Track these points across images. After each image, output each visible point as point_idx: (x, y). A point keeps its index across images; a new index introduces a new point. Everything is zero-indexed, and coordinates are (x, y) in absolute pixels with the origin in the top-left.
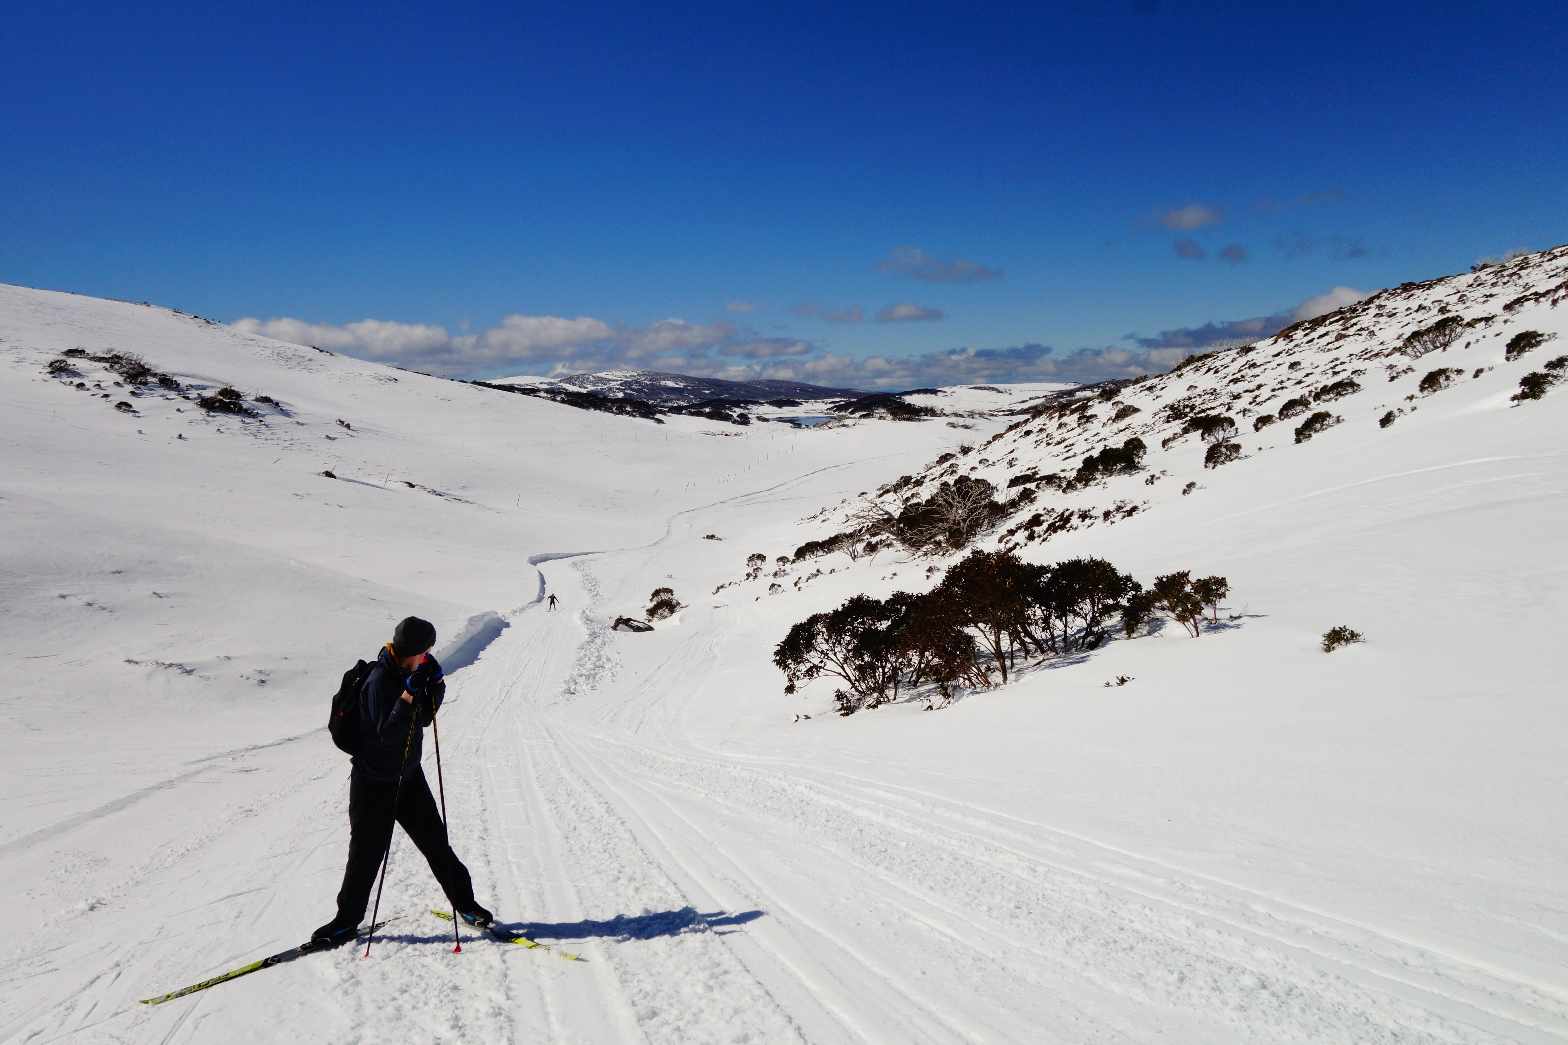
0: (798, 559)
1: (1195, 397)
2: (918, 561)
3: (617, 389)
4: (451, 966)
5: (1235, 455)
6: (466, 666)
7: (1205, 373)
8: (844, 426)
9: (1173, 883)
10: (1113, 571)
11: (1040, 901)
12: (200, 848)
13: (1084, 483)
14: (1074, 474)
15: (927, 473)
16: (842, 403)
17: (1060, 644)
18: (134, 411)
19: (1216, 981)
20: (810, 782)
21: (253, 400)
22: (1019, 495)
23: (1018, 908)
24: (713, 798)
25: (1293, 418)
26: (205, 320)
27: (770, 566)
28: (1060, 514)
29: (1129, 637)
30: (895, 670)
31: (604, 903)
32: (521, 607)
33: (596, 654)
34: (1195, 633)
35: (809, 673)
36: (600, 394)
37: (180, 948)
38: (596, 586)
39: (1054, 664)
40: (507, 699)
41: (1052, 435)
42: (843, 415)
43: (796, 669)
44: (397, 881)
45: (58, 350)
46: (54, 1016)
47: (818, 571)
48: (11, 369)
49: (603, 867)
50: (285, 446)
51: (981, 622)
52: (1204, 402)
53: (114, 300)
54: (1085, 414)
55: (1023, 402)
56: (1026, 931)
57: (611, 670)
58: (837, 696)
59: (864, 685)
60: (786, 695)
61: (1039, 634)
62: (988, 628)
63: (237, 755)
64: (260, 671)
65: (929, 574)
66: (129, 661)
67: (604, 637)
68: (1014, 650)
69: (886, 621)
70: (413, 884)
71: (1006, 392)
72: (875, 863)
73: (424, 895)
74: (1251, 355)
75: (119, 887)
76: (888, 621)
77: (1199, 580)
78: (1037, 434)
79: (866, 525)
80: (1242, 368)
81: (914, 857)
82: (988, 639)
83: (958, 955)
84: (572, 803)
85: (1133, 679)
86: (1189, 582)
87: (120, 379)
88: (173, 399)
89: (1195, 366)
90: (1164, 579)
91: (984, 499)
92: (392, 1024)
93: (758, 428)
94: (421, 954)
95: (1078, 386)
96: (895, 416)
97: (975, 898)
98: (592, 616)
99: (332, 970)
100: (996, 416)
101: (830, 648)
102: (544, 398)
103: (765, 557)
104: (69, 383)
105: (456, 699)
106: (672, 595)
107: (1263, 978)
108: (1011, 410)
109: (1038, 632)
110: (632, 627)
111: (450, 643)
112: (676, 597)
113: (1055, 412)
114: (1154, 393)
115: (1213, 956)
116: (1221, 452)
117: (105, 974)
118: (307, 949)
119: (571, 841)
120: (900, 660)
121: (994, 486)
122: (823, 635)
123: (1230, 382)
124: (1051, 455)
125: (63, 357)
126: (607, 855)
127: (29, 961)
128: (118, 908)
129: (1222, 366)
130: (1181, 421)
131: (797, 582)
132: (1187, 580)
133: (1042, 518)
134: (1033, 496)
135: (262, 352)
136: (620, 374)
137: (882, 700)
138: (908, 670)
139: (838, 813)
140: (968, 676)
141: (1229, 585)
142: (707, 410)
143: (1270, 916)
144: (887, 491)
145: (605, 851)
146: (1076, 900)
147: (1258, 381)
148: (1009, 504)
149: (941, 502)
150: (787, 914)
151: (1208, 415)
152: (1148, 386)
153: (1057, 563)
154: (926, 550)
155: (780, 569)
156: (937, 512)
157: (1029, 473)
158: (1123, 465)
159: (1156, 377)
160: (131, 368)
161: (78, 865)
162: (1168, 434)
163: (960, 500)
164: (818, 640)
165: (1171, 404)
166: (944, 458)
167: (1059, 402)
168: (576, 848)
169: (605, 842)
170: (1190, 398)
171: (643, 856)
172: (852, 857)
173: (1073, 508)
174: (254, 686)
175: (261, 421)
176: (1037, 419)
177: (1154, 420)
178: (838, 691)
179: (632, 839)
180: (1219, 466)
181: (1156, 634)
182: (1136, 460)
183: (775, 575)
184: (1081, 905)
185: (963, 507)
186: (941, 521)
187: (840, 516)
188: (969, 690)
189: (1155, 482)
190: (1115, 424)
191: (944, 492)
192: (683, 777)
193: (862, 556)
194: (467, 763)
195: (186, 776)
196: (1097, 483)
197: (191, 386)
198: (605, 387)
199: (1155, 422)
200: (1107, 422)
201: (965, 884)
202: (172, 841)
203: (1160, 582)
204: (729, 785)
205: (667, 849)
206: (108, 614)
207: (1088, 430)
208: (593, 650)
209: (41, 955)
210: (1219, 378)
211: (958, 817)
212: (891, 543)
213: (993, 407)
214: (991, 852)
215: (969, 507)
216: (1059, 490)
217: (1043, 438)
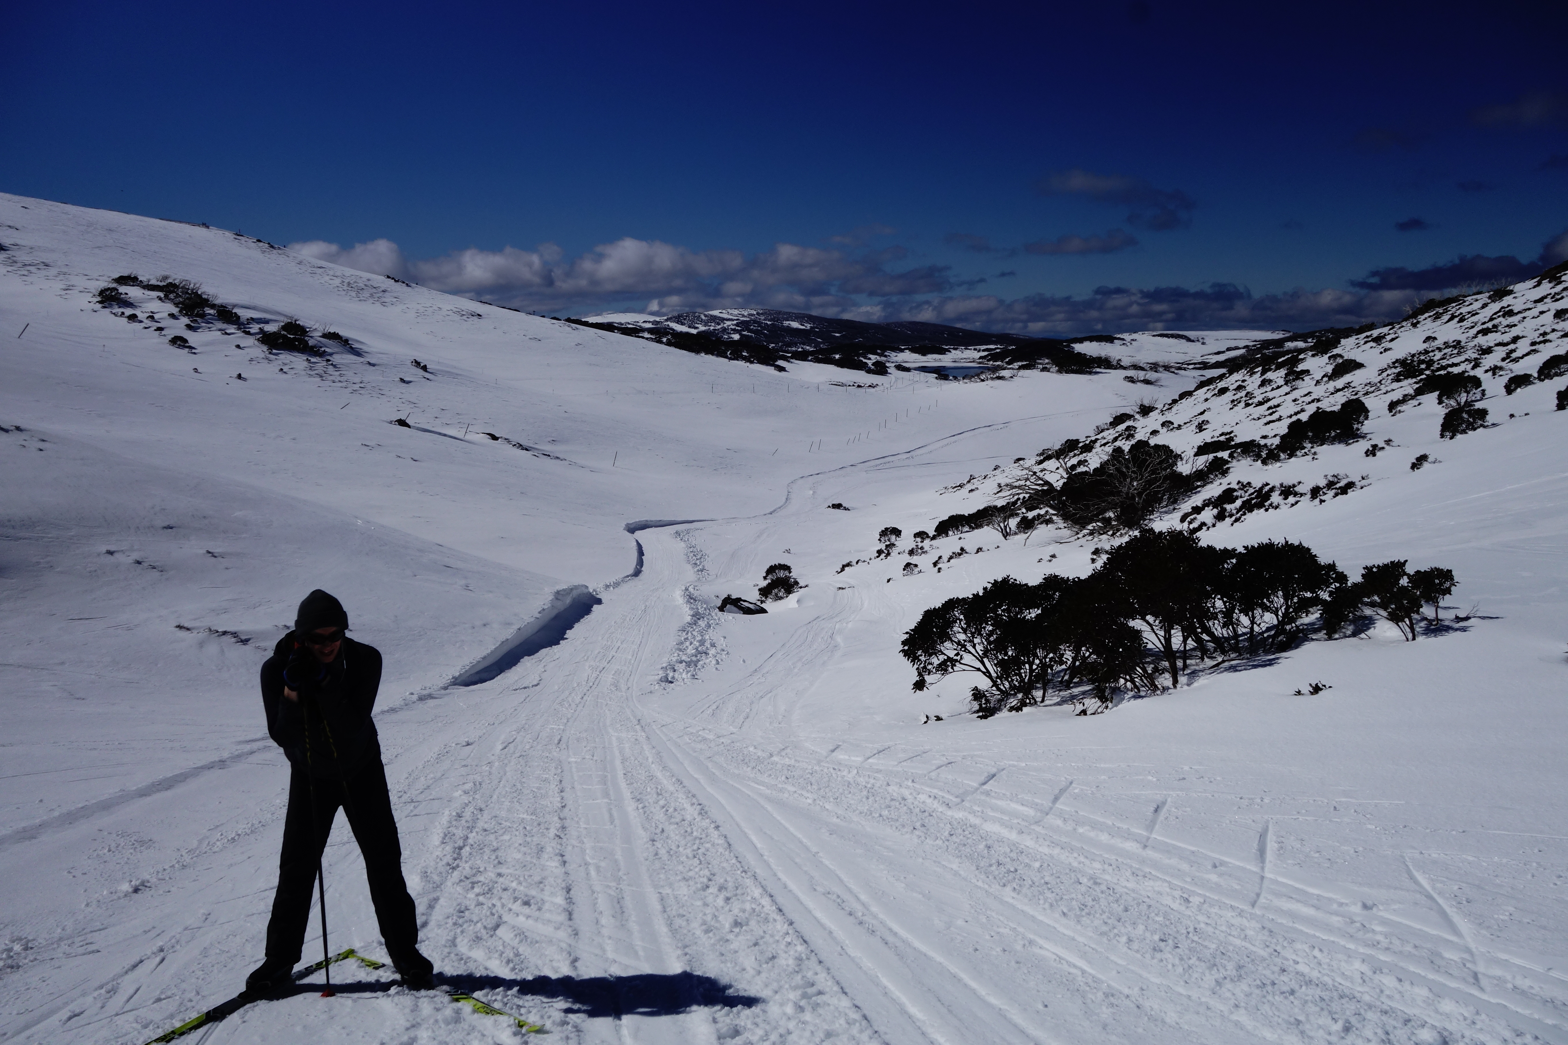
0: (939, 535)
1: (1433, 351)
2: (1082, 541)
3: (732, 330)
4: (517, 971)
5: (1480, 422)
6: (551, 646)
7: (1447, 322)
8: (1000, 378)
9: (1352, 923)
10: (1313, 557)
11: (1191, 935)
12: (251, 833)
13: (1289, 452)
14: (1277, 441)
15: (1099, 437)
16: (998, 351)
17: (1244, 644)
18: (191, 348)
19: (1387, 1033)
20: (935, 791)
21: (320, 337)
22: (1207, 464)
23: (1162, 940)
24: (821, 804)
25: (1555, 378)
26: (269, 244)
27: (906, 542)
28: (1257, 489)
29: (1330, 638)
30: (1044, 666)
32: (615, 581)
33: (699, 638)
34: (1410, 636)
35: (943, 667)
36: (713, 336)
37: (228, 937)
38: (702, 560)
39: (1235, 667)
40: (595, 686)
41: (1253, 394)
42: (999, 366)
43: (928, 661)
44: (462, 878)
45: (109, 277)
46: (95, 998)
47: (962, 549)
48: (59, 297)
49: (691, 874)
50: (354, 389)
51: (1150, 614)
52: (1445, 356)
53: (171, 221)
54: (1295, 369)
55: (1218, 353)
56: (1170, 966)
57: (716, 657)
58: (974, 695)
59: (1007, 683)
60: (915, 692)
62: (1157, 622)
65: (1095, 557)
66: (180, 627)
67: (708, 619)
68: (1188, 648)
69: (1036, 610)
71: (1198, 341)
72: (1001, 884)
73: (492, 894)
74: (1507, 300)
75: (164, 870)
76: (1038, 609)
77: (1418, 572)
78: (1234, 392)
79: (1021, 496)
80: (1494, 316)
81: (1047, 879)
82: (1156, 634)
83: (1088, 989)
84: (662, 803)
85: (1330, 687)
86: (1405, 574)
87: (175, 310)
88: (233, 334)
89: (1435, 312)
90: (1375, 570)
91: (1165, 469)
92: (450, 1027)
93: (897, 379)
95: (1287, 335)
96: (1062, 367)
97: (1114, 928)
98: (696, 594)
100: (1185, 369)
101: (968, 639)
102: (647, 339)
103: (900, 531)
104: (120, 314)
105: (538, 684)
106: (790, 572)
107: (1445, 1034)
108: (1205, 363)
109: (1219, 629)
110: (741, 609)
111: (532, 620)
112: (795, 575)
113: (1257, 366)
114: (1382, 345)
115: (1390, 1006)
116: (1462, 418)
117: (148, 958)
119: (658, 844)
120: (1051, 655)
121: (1179, 453)
122: (960, 624)
123: (1479, 332)
124: (1251, 417)
125: (114, 285)
127: (70, 941)
128: (163, 892)
129: (1469, 313)
130: (1414, 380)
131: (937, 561)
132: (1403, 571)
133: (1235, 494)
134: (1225, 467)
135: (331, 282)
136: (736, 312)
137: (1028, 701)
138: (1060, 668)
139: (965, 827)
140: (1131, 677)
141: (1456, 579)
142: (837, 356)
144: (1049, 458)
146: (1234, 936)
147: (1514, 332)
148: (1196, 476)
149: (1112, 472)
150: (895, 934)
151: (1449, 373)
152: (1375, 336)
153: (1244, 547)
154: (1092, 528)
155: (917, 546)
156: (1107, 484)
157: (1222, 438)
158: (1338, 432)
159: (1385, 326)
160: (188, 298)
161: (122, 845)
162: (1396, 396)
163: (1135, 469)
164: (955, 629)
165: (1402, 359)
166: (1119, 419)
167: (1263, 354)
168: (663, 852)
170: (1427, 352)
171: (738, 864)
173: (1275, 482)
175: (329, 360)
176: (1235, 374)
177: (1380, 378)
178: (976, 689)
179: (726, 845)
180: (1459, 436)
181: (1363, 635)
182: (1355, 426)
183: (911, 552)
184: (1238, 942)
185: (1139, 478)
186: (1112, 494)
187: (990, 486)
188: (1131, 694)
189: (1378, 454)
190: (1331, 382)
191: (1117, 460)
192: (790, 780)
193: (1016, 534)
194: (548, 755)
195: (238, 756)
196: (1305, 453)
197: (252, 319)
198: (719, 327)
199: (1381, 381)
200: (1322, 379)
201: (1104, 912)
202: (222, 824)
203: (1369, 573)
204: (841, 790)
205: (765, 857)
206: (158, 574)
207: (1297, 389)
208: (695, 633)
209: (82, 935)
210: (1464, 328)
211: (1104, 837)
212: (1051, 518)
213: (1181, 358)
214: (1138, 878)
215: (1146, 478)
216: (1257, 461)
217: (1242, 398)
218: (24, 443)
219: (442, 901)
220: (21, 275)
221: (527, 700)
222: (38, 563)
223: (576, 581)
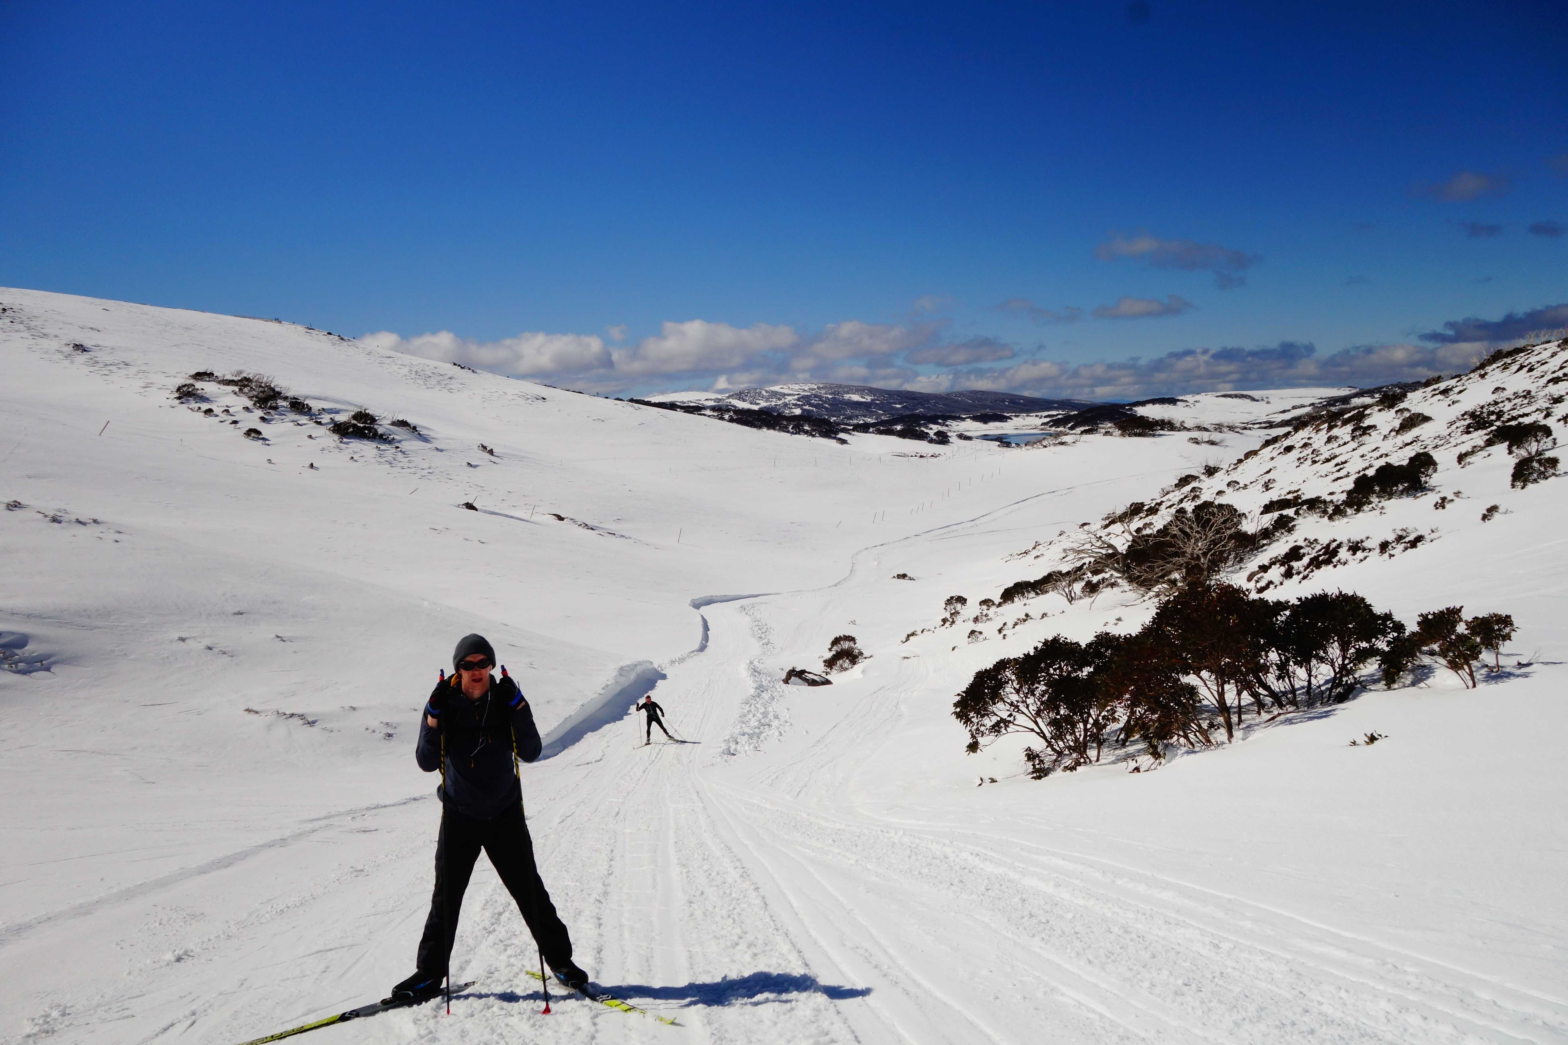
0: (1005, 602)
1: (1502, 402)
3: (794, 405)
4: (537, 1027)
5: (1551, 471)
6: (615, 722)
7: (1516, 372)
8: (1062, 443)
9: (1384, 964)
10: (1368, 607)
11: (1216, 979)
12: (301, 905)
13: (1356, 507)
14: (1344, 497)
15: (1164, 499)
16: (1060, 416)
17: (1301, 697)
18: (264, 439)
20: (979, 849)
21: (389, 424)
22: (1273, 523)
23: (1186, 985)
24: (863, 864)
26: (339, 336)
27: (971, 609)
28: (1324, 545)
29: (1389, 688)
30: (1098, 726)
31: (716, 969)
32: (680, 656)
33: (763, 710)
34: (1470, 684)
35: (996, 728)
36: (775, 411)
37: (260, 1000)
38: (767, 633)
39: (1290, 720)
40: (657, 760)
41: (1318, 451)
42: (1061, 432)
43: (980, 723)
44: (497, 941)
45: (186, 374)
47: (1027, 615)
48: (138, 395)
49: (723, 932)
50: (423, 475)
51: (1205, 668)
52: (1515, 407)
53: (244, 317)
54: (1361, 424)
55: (1284, 412)
56: (1190, 1009)
57: (779, 728)
58: (1028, 756)
59: (1062, 743)
60: (968, 754)
61: (1278, 686)
62: (1212, 678)
63: (357, 814)
64: (387, 724)
66: (249, 710)
67: (772, 691)
68: (1243, 703)
69: (1089, 668)
70: (513, 944)
71: (1262, 400)
72: (1030, 935)
73: (524, 956)
75: (209, 940)
76: (1091, 667)
77: (1476, 618)
78: (1300, 450)
79: (1087, 561)
80: (1564, 365)
81: (1078, 929)
82: (1209, 688)
83: (1103, 1032)
84: (706, 867)
85: (1386, 737)
86: (1462, 620)
87: (250, 404)
88: (305, 424)
89: (1503, 363)
90: (1430, 617)
91: (1230, 528)
93: (959, 448)
94: (508, 1013)
95: (1354, 391)
96: (1124, 431)
97: (1138, 974)
98: (760, 667)
99: (411, 1026)
100: (1250, 429)
101: (1020, 700)
102: (709, 416)
103: (965, 600)
104: (197, 408)
105: (601, 759)
106: (855, 644)
108: (1269, 422)
109: (1275, 682)
110: (806, 680)
111: (596, 696)
112: (859, 645)
113: (1323, 423)
114: (1450, 398)
116: (1532, 468)
117: (180, 1022)
118: (388, 1005)
119: (695, 906)
120: (1104, 714)
121: (1244, 512)
122: (1012, 684)
123: (1549, 381)
124: (1318, 475)
125: (191, 381)
126: (731, 921)
127: (107, 1008)
128: (205, 960)
129: (1538, 362)
130: (1485, 432)
131: (1002, 628)
132: (1460, 617)
133: (1302, 551)
134: (1291, 525)
135: (399, 371)
136: (797, 387)
137: (1082, 760)
138: (1114, 727)
139: (1002, 882)
140: (1184, 732)
141: (1516, 625)
142: (899, 428)
143: (1495, 1003)
144: (1113, 522)
145: (729, 916)
146: (1260, 980)
148: (1261, 534)
149: (1175, 532)
150: (919, 985)
151: (1520, 423)
152: (1442, 389)
153: (1297, 598)
154: (1158, 590)
155: (982, 613)
156: (1171, 545)
157: (1290, 497)
158: (1406, 485)
159: (1452, 378)
160: (261, 392)
161: (174, 919)
162: (1464, 449)
163: (1199, 529)
164: (1007, 690)
165: (1471, 411)
166: (1184, 481)
167: (1328, 411)
168: (698, 913)
169: (731, 908)
170: (1496, 403)
171: (771, 922)
172: (1006, 928)
173: (1342, 538)
174: (380, 740)
175: (397, 447)
176: (1301, 432)
177: (1449, 430)
178: (1029, 749)
179: (762, 905)
180: (1530, 486)
181: (1422, 685)
182: (1423, 479)
183: (976, 620)
184: (1264, 985)
185: (1204, 537)
186: (1176, 555)
187: (1055, 552)
188: (1184, 749)
189: (1448, 506)
190: (1399, 436)
191: (1179, 520)
192: (836, 843)
193: (1081, 598)
194: (604, 827)
195: (300, 834)
196: (1372, 507)
197: (323, 409)
198: (780, 402)
199: (1450, 433)
200: (1389, 434)
201: (1130, 959)
202: (275, 898)
203: (1425, 622)
204: (884, 851)
205: (800, 916)
206: (229, 659)
207: (1364, 444)
208: (758, 706)
209: (121, 1001)
210: (1534, 377)
211: (1141, 888)
212: (1115, 582)
213: (1246, 418)
214: (1170, 926)
215: (1210, 538)
216: (1324, 517)
217: (1308, 455)
218: (101, 535)
219: (473, 964)
220: (102, 375)
221: (589, 776)
222: (113, 651)
223: (640, 658)
